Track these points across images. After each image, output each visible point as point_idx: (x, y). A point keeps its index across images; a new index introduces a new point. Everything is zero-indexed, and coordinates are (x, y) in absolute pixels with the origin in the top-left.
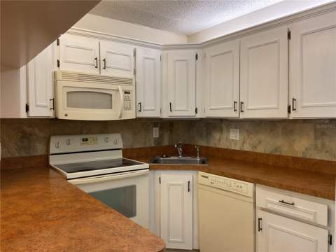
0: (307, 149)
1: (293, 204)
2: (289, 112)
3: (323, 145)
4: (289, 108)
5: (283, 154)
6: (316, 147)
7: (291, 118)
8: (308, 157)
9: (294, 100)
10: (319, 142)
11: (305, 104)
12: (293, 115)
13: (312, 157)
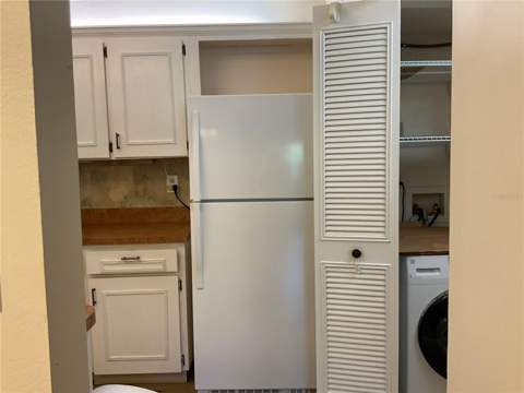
0: (125, 198)
1: (138, 258)
2: (111, 150)
3: (145, 190)
4: (111, 145)
5: (94, 207)
6: (137, 193)
7: (113, 158)
8: (128, 206)
9: (117, 135)
10: (141, 188)
11: (131, 141)
12: (117, 155)
13: (134, 206)
